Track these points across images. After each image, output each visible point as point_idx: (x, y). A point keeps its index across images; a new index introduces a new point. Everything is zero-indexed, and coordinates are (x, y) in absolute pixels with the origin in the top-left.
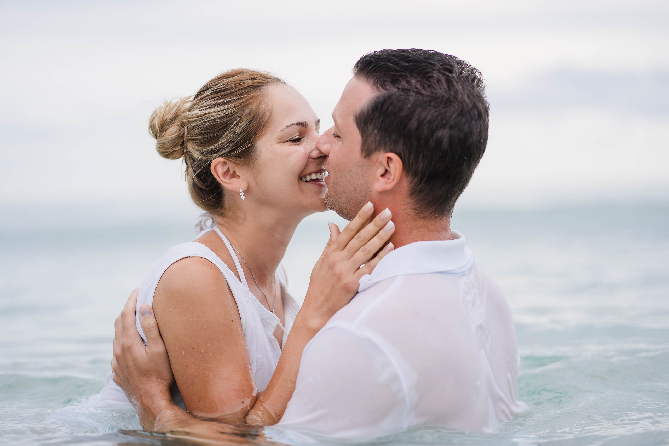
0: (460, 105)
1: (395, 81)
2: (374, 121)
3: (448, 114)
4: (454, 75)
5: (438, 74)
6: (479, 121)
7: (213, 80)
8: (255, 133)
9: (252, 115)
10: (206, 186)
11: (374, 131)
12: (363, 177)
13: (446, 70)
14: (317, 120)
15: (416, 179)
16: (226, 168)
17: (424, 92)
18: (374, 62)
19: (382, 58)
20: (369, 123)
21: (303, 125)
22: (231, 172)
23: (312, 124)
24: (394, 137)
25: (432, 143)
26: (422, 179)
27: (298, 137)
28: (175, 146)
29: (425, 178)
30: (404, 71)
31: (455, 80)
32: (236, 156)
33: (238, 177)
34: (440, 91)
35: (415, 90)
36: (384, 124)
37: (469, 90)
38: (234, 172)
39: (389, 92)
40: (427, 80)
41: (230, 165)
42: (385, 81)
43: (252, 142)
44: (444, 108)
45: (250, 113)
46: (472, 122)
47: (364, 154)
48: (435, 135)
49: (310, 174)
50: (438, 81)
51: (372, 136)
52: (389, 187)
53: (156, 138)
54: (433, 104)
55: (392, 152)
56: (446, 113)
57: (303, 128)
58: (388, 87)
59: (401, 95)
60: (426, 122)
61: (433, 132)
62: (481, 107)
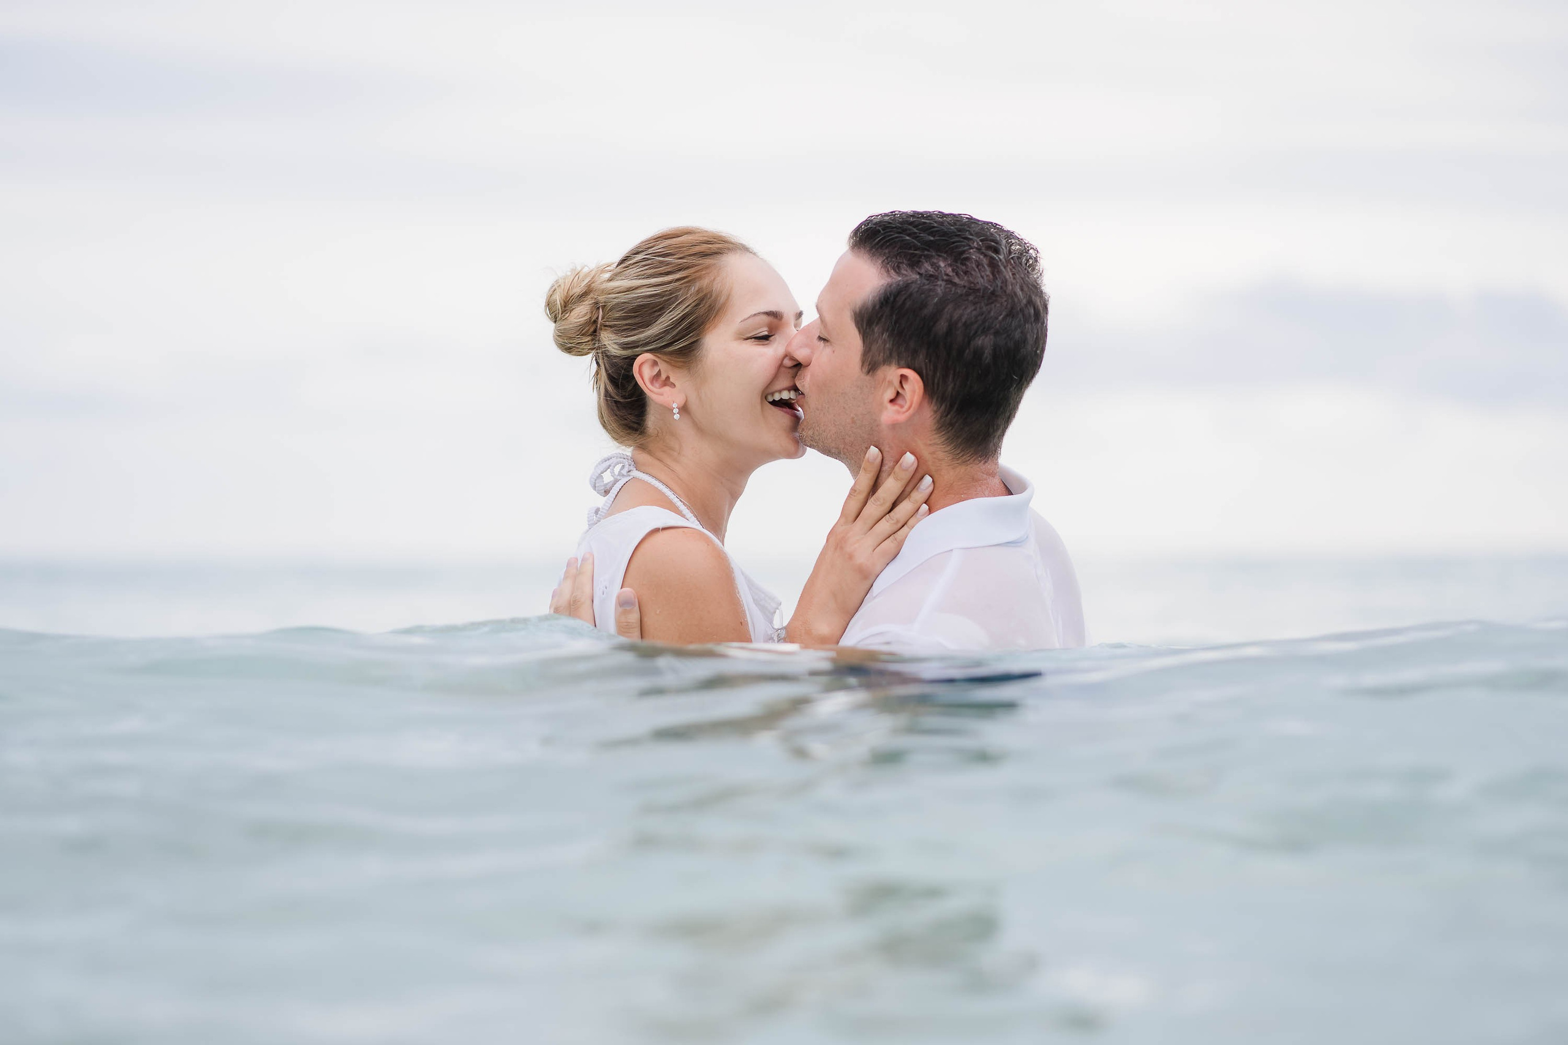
0: (1010, 301)
1: (914, 263)
2: (883, 320)
3: (992, 314)
4: (1001, 257)
5: (978, 255)
6: (1036, 324)
7: (648, 241)
8: (703, 323)
9: (701, 295)
10: (624, 397)
11: (883, 334)
12: (864, 404)
13: (989, 248)
14: (799, 312)
15: (943, 407)
16: (656, 370)
17: (956, 280)
18: (882, 232)
19: (894, 226)
20: (875, 324)
21: (775, 315)
22: (663, 376)
23: (789, 316)
24: (912, 345)
25: (968, 354)
26: (951, 406)
27: (766, 333)
28: (582, 335)
29: (956, 406)
30: (927, 248)
31: (1002, 264)
32: (671, 353)
33: (673, 385)
34: (982, 280)
35: (945, 277)
36: (897, 326)
37: (1022, 278)
38: (668, 378)
39: (905, 279)
40: (962, 264)
41: (662, 366)
42: (901, 263)
43: (698, 335)
44: (987, 305)
45: (698, 292)
46: (1027, 326)
47: (865, 370)
48: (972, 343)
49: (780, 391)
50: (979, 264)
51: (880, 342)
52: (902, 418)
53: (555, 322)
54: (971, 298)
55: (909, 367)
56: (989, 312)
57: (775, 320)
58: (903, 272)
59: (924, 285)
60: (960, 325)
61: (970, 339)
62: (1039, 303)
